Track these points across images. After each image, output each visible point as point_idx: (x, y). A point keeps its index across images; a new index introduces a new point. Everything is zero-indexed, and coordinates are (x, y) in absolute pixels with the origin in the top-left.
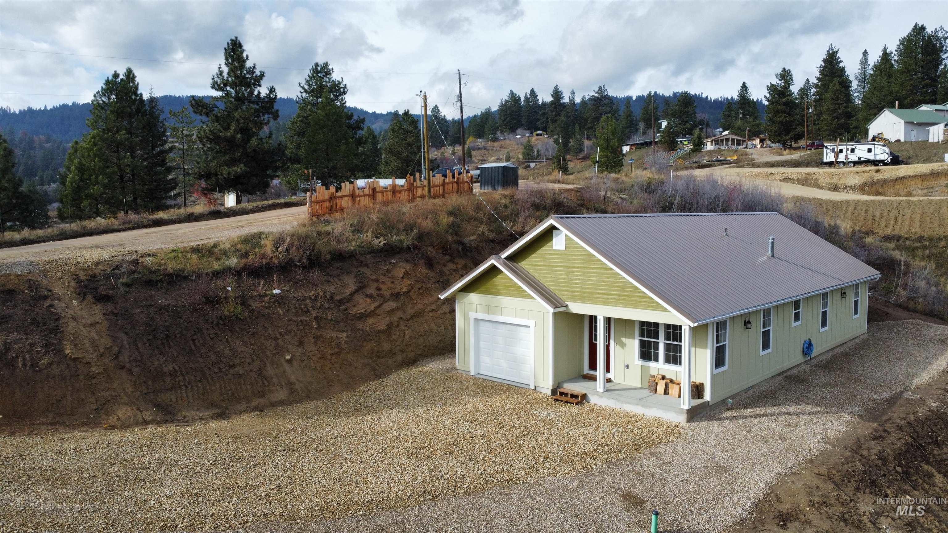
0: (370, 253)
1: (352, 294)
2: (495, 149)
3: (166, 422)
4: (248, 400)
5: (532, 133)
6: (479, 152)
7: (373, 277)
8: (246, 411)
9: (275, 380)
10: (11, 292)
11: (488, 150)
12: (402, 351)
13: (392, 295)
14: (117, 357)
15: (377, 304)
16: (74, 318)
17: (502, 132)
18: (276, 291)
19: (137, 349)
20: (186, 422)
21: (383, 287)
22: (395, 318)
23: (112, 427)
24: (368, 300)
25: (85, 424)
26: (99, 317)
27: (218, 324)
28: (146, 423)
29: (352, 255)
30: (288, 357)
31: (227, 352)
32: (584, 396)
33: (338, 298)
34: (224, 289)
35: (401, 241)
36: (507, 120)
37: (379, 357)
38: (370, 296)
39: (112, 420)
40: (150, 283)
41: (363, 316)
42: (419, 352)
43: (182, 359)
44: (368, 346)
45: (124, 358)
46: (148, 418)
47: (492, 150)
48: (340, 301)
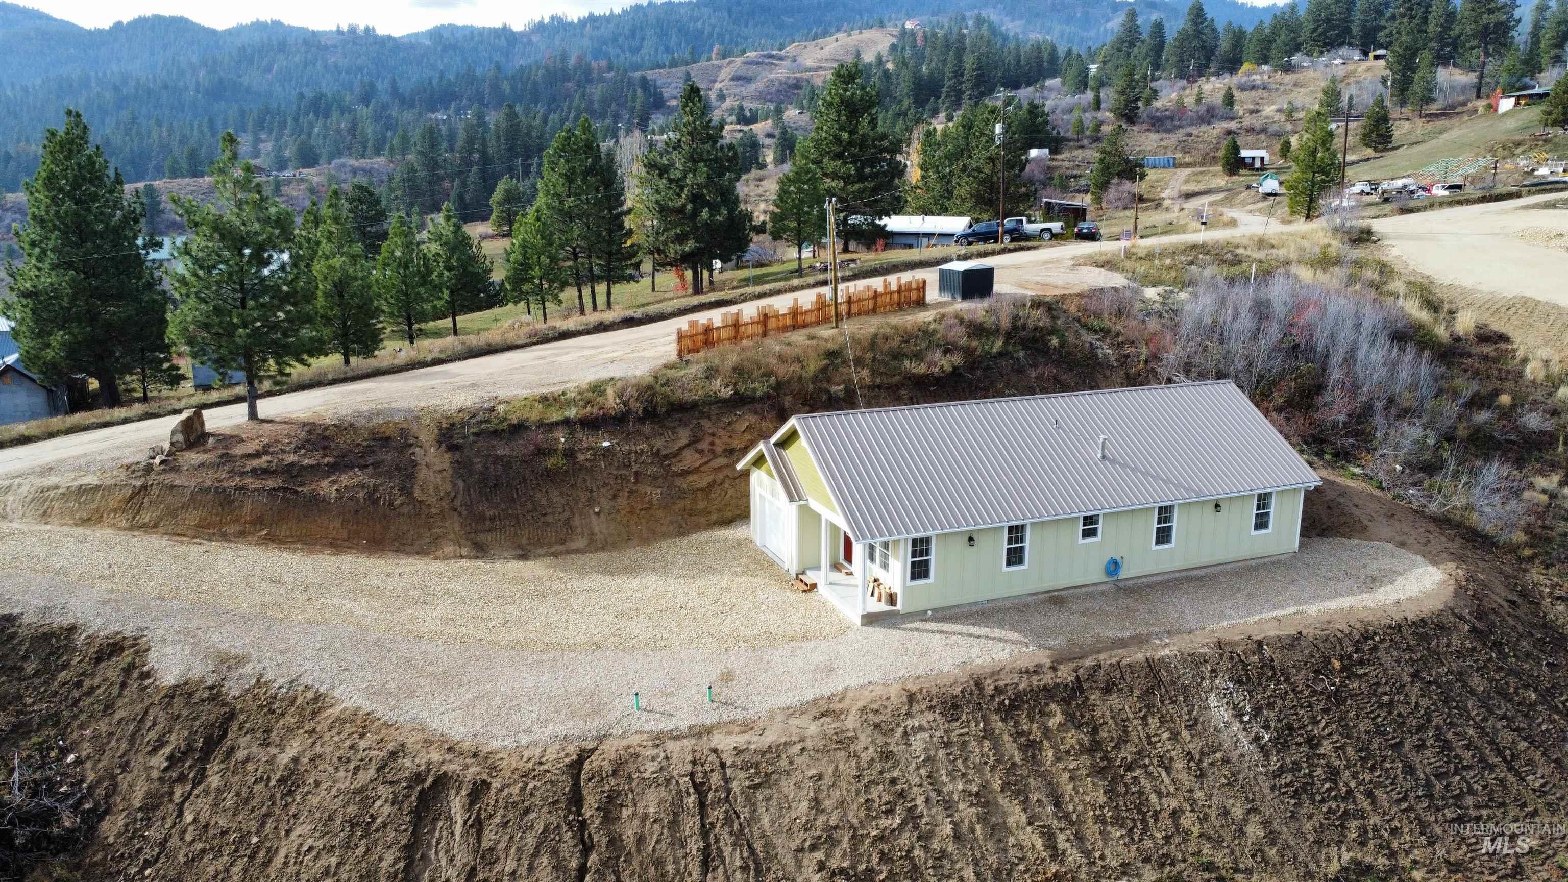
0: (717, 402)
1: (681, 449)
2: (1282, 88)
3: (477, 558)
4: (550, 545)
5: (1365, 53)
6: (1253, 94)
7: (710, 431)
8: (543, 556)
9: (579, 530)
10: (388, 439)
11: (1269, 90)
12: (719, 510)
13: (725, 451)
14: (452, 501)
15: (705, 460)
16: (427, 465)
17: (1309, 54)
18: (606, 444)
19: (469, 495)
20: (493, 559)
21: (717, 441)
22: (720, 476)
23: (436, 558)
24: (697, 456)
25: (418, 553)
26: (446, 465)
27: (541, 476)
28: (462, 557)
29: (694, 405)
30: (597, 510)
31: (544, 502)
32: (814, 586)
33: (663, 453)
34: (557, 440)
35: (754, 390)
36: (1320, 30)
37: (691, 515)
38: (701, 452)
39: (439, 553)
40: (496, 433)
41: (685, 473)
42: (738, 512)
43: (503, 506)
44: (680, 504)
45: (457, 503)
46: (464, 553)
47: (1277, 90)
48: (666, 457)
